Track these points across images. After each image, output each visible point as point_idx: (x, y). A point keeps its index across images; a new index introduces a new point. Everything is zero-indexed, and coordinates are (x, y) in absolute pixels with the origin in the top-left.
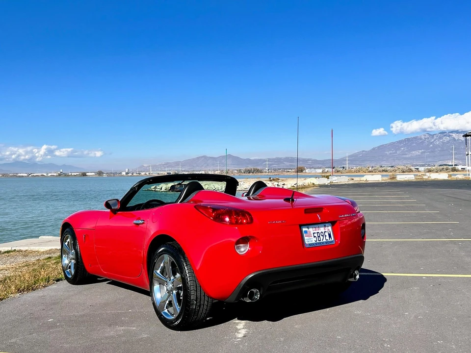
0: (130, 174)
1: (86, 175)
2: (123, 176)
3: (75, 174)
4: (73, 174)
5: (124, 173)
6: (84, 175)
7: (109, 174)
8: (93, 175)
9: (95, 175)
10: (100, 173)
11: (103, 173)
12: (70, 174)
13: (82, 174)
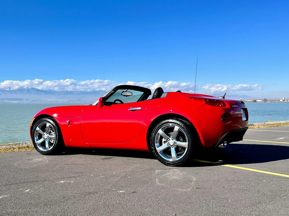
0: (286, 101)
1: (256, 101)
2: (281, 102)
3: (249, 101)
4: (248, 101)
5: (281, 100)
6: (255, 101)
7: (271, 101)
8: (261, 101)
9: (262, 101)
10: (265, 100)
11: (267, 100)
12: (246, 101)
13: (254, 101)
